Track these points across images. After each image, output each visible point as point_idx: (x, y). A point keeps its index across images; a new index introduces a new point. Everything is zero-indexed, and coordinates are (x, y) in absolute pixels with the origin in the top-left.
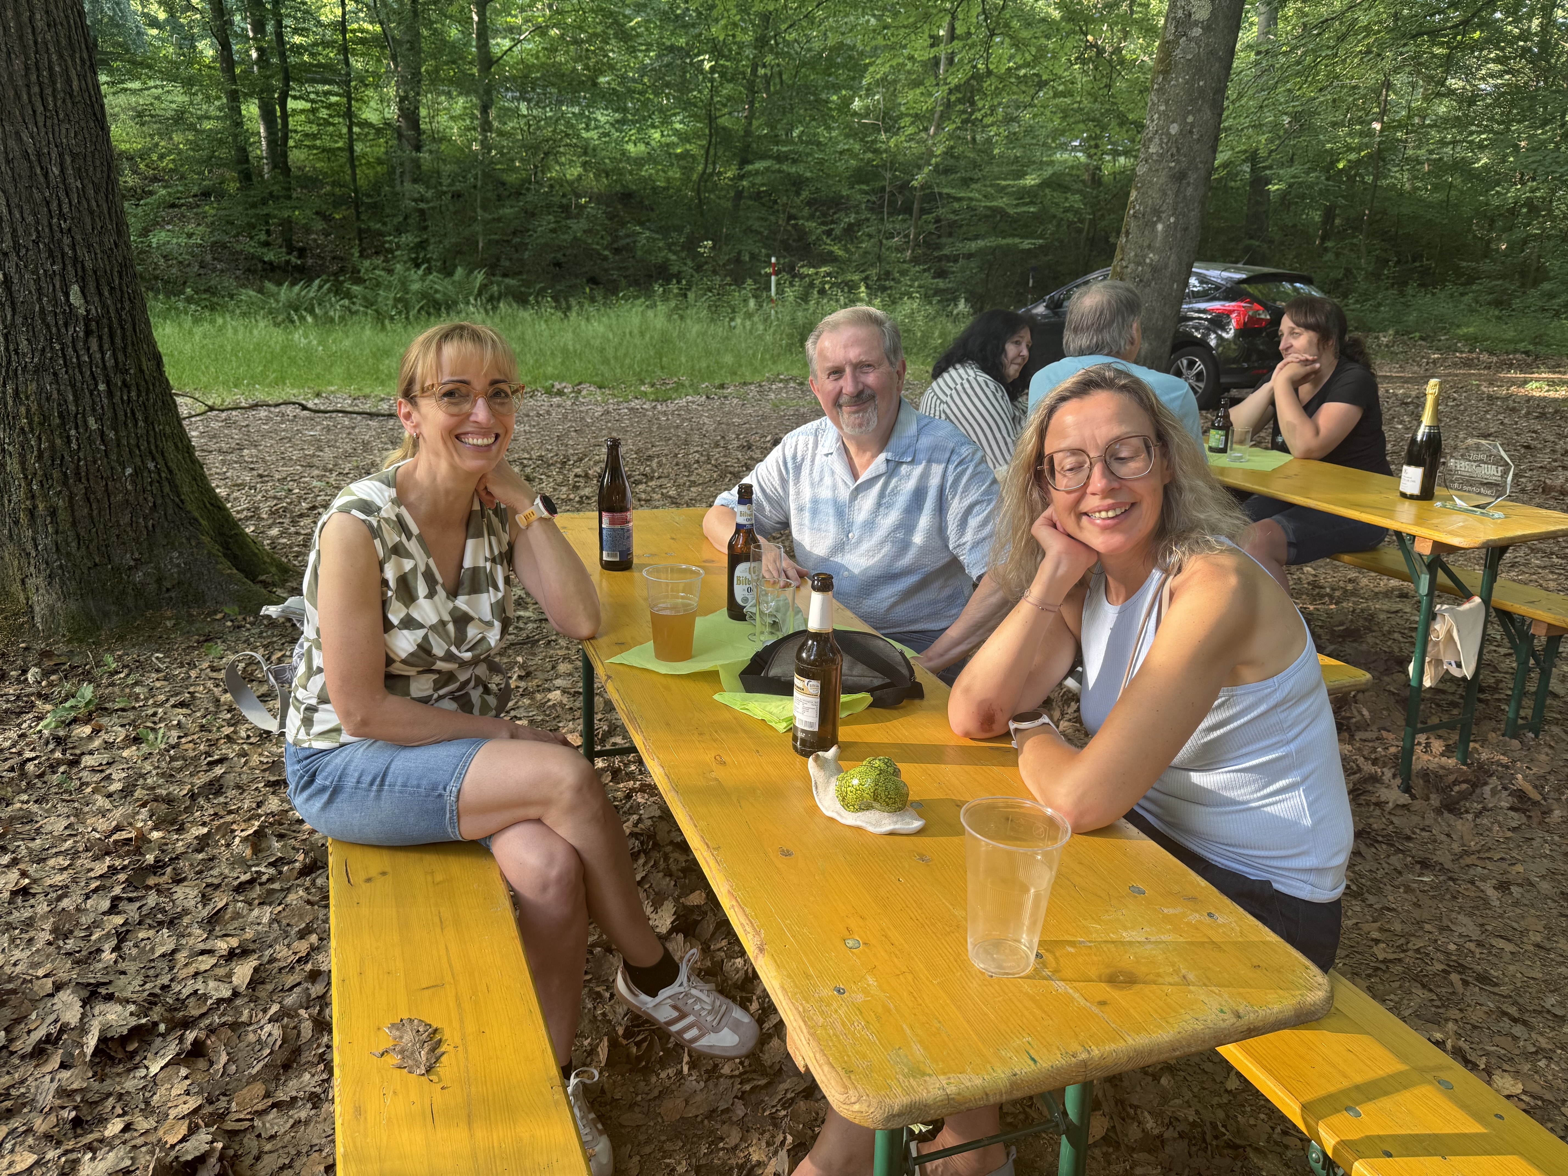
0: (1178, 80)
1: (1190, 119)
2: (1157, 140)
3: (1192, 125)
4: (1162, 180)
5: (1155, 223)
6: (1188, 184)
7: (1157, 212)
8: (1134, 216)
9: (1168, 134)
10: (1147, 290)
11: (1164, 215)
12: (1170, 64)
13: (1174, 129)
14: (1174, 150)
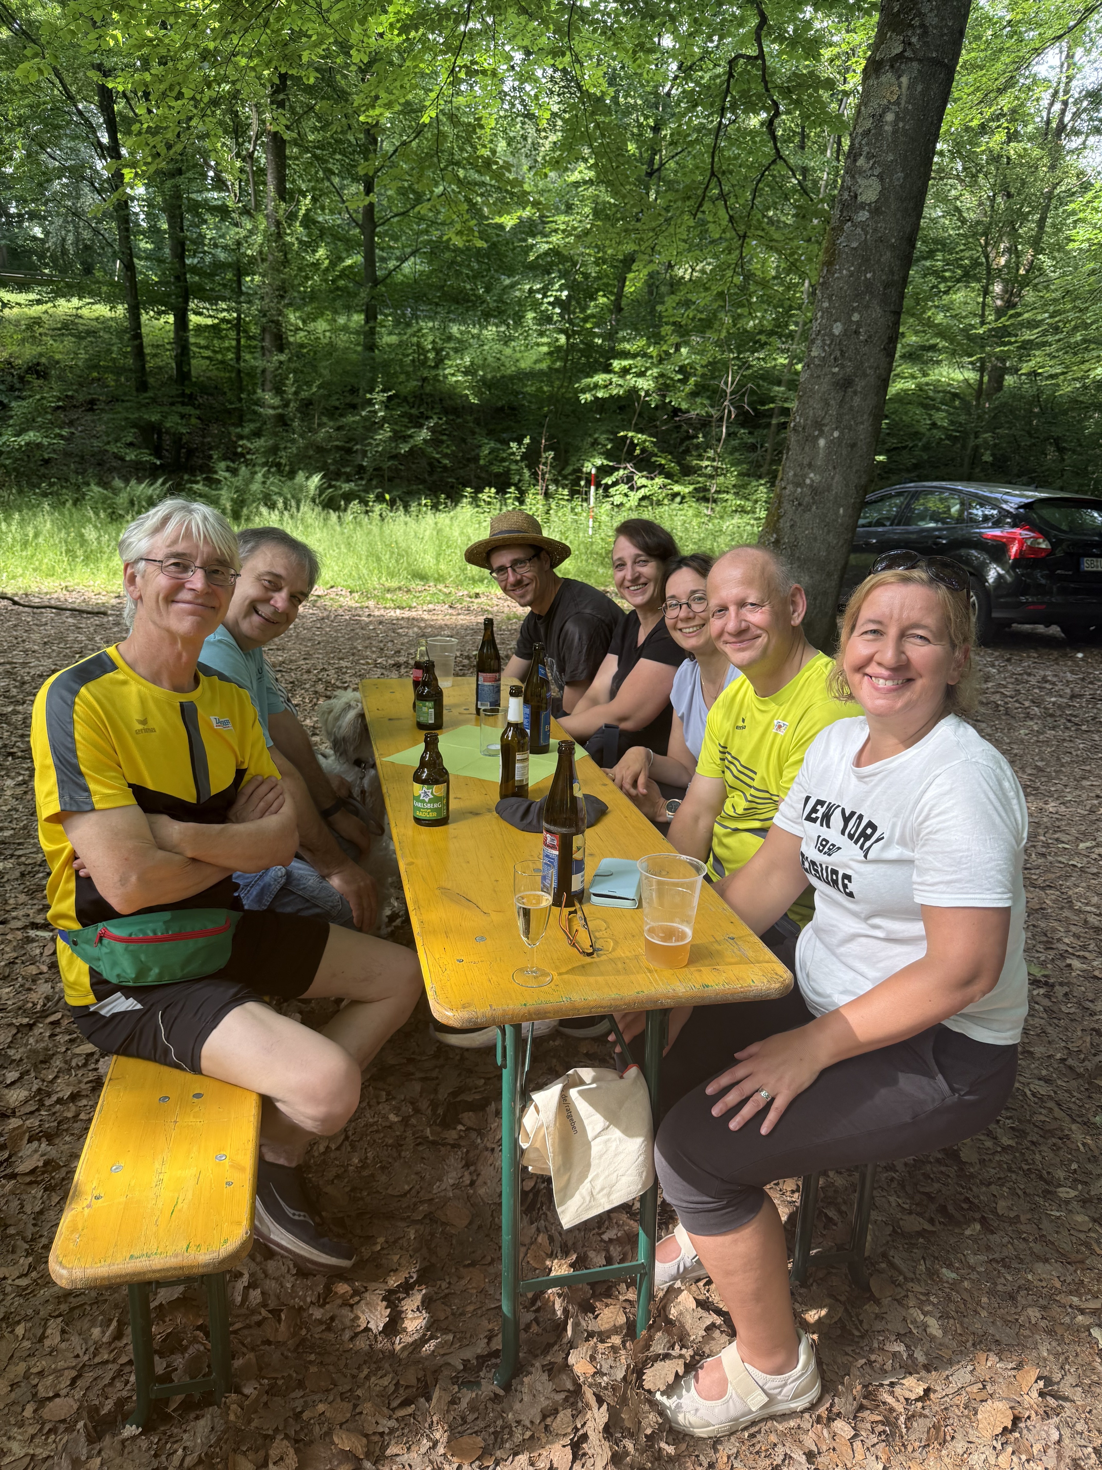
0: (843, 271)
1: (856, 317)
2: (819, 342)
3: (858, 324)
4: (825, 387)
5: (817, 438)
6: (855, 393)
7: (818, 425)
8: (794, 429)
9: (831, 334)
10: (807, 515)
11: (826, 429)
12: (833, 253)
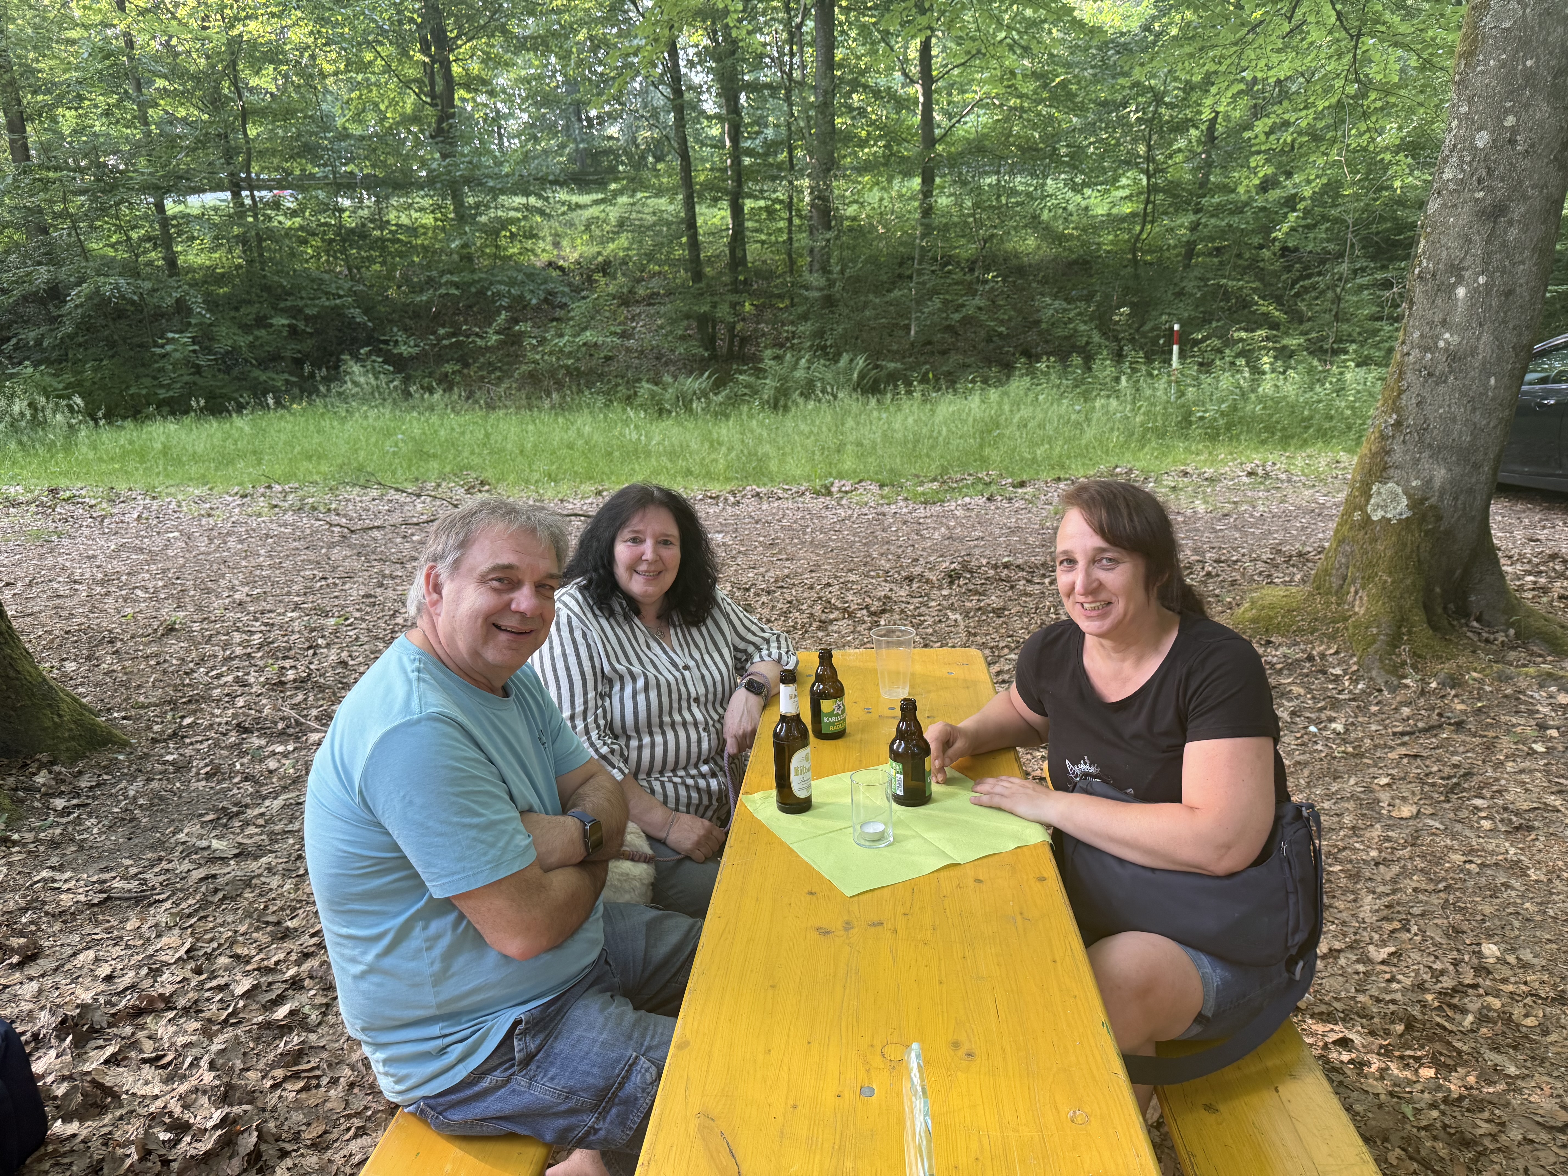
1: (1510, 121)
2: (1454, 160)
3: (1514, 130)
4: (1464, 219)
5: (1454, 286)
6: (1510, 223)
8: (1420, 277)
9: (1473, 148)
10: (1441, 389)
11: (1466, 274)
12: (1475, 40)
13: (1482, 139)
14: (1484, 172)
